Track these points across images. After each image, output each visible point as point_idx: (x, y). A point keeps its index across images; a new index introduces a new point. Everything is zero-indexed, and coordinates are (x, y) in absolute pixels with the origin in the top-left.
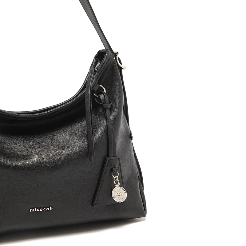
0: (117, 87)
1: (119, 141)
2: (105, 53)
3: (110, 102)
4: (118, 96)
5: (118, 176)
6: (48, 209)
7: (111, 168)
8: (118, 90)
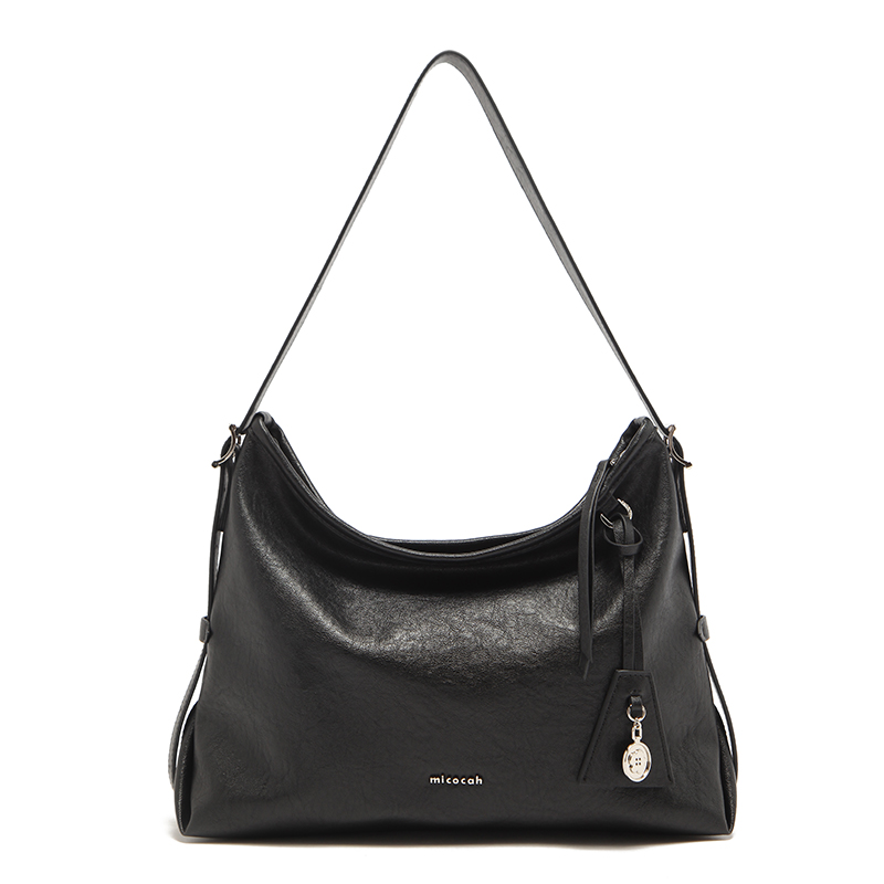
0: (664, 507)
1: (655, 637)
2: (639, 426)
3: (637, 539)
4: (662, 529)
5: (641, 719)
6: (471, 782)
7: (627, 696)
8: (665, 516)
